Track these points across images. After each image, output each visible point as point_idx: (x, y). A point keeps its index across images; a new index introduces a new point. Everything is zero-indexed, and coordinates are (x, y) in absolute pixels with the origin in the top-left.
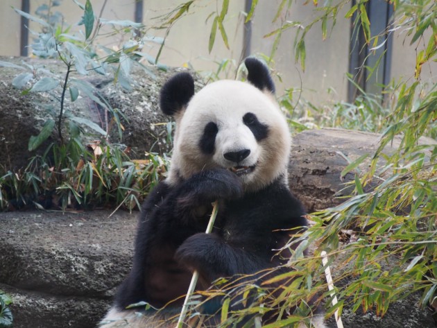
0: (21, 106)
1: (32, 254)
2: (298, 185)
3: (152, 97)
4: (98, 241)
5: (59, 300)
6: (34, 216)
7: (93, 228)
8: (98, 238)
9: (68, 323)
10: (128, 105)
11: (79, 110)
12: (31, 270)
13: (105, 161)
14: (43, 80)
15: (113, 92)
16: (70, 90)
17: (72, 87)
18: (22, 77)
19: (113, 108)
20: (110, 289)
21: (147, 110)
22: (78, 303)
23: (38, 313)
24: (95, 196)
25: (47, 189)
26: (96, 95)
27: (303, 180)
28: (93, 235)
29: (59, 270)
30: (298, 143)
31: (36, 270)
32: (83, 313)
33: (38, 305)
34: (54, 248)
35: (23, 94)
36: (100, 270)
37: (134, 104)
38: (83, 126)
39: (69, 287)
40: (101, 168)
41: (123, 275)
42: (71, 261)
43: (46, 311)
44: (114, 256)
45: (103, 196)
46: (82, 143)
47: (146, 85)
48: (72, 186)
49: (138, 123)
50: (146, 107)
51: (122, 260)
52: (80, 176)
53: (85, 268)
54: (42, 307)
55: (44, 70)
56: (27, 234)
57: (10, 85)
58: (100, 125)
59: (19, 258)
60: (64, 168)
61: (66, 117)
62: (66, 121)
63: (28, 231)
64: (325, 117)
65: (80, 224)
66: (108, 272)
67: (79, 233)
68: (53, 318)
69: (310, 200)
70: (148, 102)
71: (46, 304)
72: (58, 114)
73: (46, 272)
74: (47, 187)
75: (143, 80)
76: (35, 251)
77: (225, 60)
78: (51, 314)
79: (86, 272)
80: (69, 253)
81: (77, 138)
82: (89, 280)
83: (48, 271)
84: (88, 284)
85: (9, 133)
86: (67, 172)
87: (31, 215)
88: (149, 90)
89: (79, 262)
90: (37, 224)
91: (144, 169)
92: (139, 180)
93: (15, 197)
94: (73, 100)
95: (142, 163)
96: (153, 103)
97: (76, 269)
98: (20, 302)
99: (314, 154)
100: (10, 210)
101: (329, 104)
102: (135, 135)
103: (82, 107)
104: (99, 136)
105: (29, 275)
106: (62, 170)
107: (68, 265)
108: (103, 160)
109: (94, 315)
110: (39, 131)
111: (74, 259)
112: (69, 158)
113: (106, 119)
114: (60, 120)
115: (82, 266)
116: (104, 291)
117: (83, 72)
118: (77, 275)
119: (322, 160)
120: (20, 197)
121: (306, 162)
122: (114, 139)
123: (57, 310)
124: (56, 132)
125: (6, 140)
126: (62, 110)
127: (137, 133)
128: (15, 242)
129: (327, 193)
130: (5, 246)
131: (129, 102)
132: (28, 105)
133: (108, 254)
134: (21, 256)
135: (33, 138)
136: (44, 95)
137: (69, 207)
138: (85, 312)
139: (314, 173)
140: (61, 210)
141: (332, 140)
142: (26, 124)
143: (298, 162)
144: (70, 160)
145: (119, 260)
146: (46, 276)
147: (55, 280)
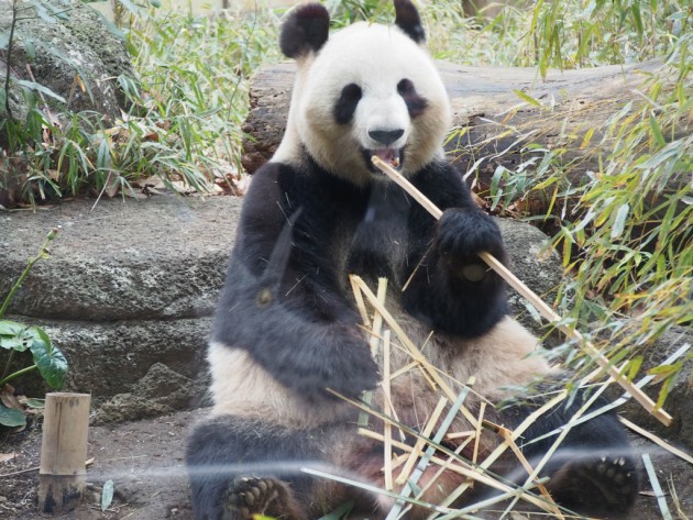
1: (53, 271)
5: (107, 328)
9: (125, 358)
12: (59, 292)
20: (168, 306)
22: (132, 329)
29: (98, 289)
31: (66, 292)
32: (143, 342)
33: (82, 338)
36: (151, 282)
39: (115, 309)
41: (180, 285)
42: (109, 276)
43: (95, 344)
44: (163, 262)
51: (174, 265)
53: (130, 282)
54: (88, 340)
59: (39, 278)
65: (70, 224)
66: (161, 284)
68: (105, 353)
71: (92, 335)
73: (80, 292)
76: (56, 266)
78: (107, 350)
79: (132, 287)
80: (103, 264)
82: (139, 297)
83: (84, 291)
84: (140, 303)
89: (120, 275)
97: (119, 285)
98: (58, 337)
105: (58, 300)
107: (107, 280)
109: (157, 342)
111: (113, 272)
116: (162, 310)
118: (121, 293)
123: (109, 341)
133: (154, 259)
134: (40, 275)
138: (145, 340)
145: (170, 266)
146: (83, 298)
147: (95, 302)
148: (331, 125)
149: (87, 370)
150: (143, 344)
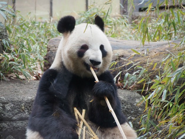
20: (14, 116)
22: (1, 124)
32: (5, 128)
36: (8, 108)
41: (18, 109)
44: (13, 102)
51: (17, 103)
53: (1, 108)
66: (12, 109)
79: (2, 110)
82: (4, 113)
84: (4, 115)
109: (10, 128)
116: (12, 117)
133: (10, 101)
145: (15, 103)
148: (76, 57)
150: (5, 129)
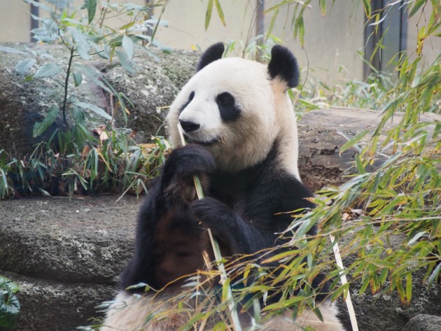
0: (25, 93)
1: (38, 241)
2: (306, 166)
3: (158, 80)
4: (105, 226)
5: (67, 287)
6: (40, 203)
7: (100, 214)
8: (105, 224)
9: (75, 310)
10: (133, 89)
11: (84, 95)
12: (37, 257)
13: (111, 146)
14: (47, 66)
15: (118, 76)
16: (74, 75)
17: (75, 72)
18: (25, 63)
19: (118, 92)
20: (117, 275)
21: (153, 94)
22: (86, 289)
23: (46, 301)
24: (101, 181)
25: (54, 176)
26: (100, 79)
27: (312, 160)
28: (99, 220)
29: (66, 257)
30: (306, 123)
31: (42, 257)
32: (91, 300)
33: (45, 293)
34: (60, 235)
35: (27, 80)
36: (107, 255)
37: (139, 87)
38: (88, 111)
39: (76, 273)
40: (107, 153)
42: (77, 248)
43: (54, 298)
44: (121, 242)
45: (110, 181)
46: (87, 128)
47: (152, 69)
48: (78, 172)
49: (143, 107)
50: (152, 91)
51: (130, 245)
52: (85, 162)
53: (91, 254)
54: (49, 294)
55: (47, 56)
56: (33, 221)
57: (14, 71)
58: (106, 110)
59: (26, 245)
60: (69, 154)
61: (70, 103)
62: (71, 106)
63: (34, 218)
64: (337, 96)
65: (87, 210)
66: (115, 258)
67: (86, 219)
68: (61, 306)
69: (319, 180)
70: (154, 85)
71: (53, 291)
72: (63, 99)
73: (52, 259)
74: (53, 173)
75: (149, 63)
76: (41, 238)
77: (233, 41)
78: (59, 302)
79: (92, 258)
80: (75, 239)
81: (82, 123)
82: (96, 266)
83: (55, 258)
84: (96, 270)
85: (13, 120)
86: (73, 157)
87: (38, 202)
88: (155, 73)
89: (86, 248)
90: (43, 211)
91: (150, 153)
92: (145, 164)
93: (21, 184)
94: (77, 85)
95: (148, 147)
96: (159, 86)
97: (83, 255)
98: (28, 290)
99: (322, 134)
100: (16, 198)
101: (342, 83)
102: (141, 119)
103: (86, 92)
104: (104, 120)
105: (35, 263)
106: (68, 156)
107: (75, 250)
108: (109, 145)
110: (43, 117)
111: (80, 245)
112: (74, 144)
113: (112, 104)
114: (64, 105)
115: (88, 252)
116: (112, 277)
117: (86, 57)
118: (84, 261)
119: (331, 139)
120: (26, 185)
121: (314, 142)
122: (119, 124)
123: (65, 297)
124: (61, 117)
125: (11, 127)
126: (66, 96)
127: (143, 117)
128: (21, 229)
129: (336, 172)
130: (11, 233)
131: (134, 86)
132: (32, 92)
134: (27, 243)
135: (37, 125)
136: (48, 81)
137: (75, 193)
138: (93, 298)
139: (322, 153)
140: (67, 196)
141: (340, 119)
142: (30, 110)
143: (306, 142)
144: (76, 146)
145: (126, 245)
146: (53, 264)
147: (62, 267)
149: (45, 317)
150: (91, 302)
